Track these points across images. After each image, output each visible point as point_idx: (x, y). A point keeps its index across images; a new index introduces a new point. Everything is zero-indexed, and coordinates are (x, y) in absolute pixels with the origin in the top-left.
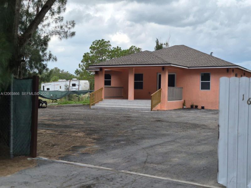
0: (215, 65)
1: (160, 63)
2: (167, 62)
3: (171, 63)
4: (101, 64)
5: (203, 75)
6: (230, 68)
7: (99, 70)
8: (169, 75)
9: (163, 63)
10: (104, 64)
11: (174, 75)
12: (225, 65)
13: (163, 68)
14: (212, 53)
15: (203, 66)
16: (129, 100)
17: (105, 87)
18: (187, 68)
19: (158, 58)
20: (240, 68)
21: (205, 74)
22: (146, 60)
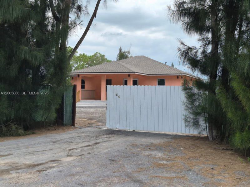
0: (168, 73)
1: (127, 71)
2: (132, 70)
3: (135, 71)
4: (79, 72)
5: (159, 81)
6: (180, 76)
7: (76, 76)
8: (133, 80)
9: (129, 71)
10: (81, 72)
11: (137, 80)
12: (176, 73)
13: (129, 75)
14: (166, 63)
15: (160, 73)
16: (102, 100)
17: (82, 90)
18: (147, 75)
19: (125, 67)
20: (188, 76)
21: (160, 80)
22: (115, 69)
